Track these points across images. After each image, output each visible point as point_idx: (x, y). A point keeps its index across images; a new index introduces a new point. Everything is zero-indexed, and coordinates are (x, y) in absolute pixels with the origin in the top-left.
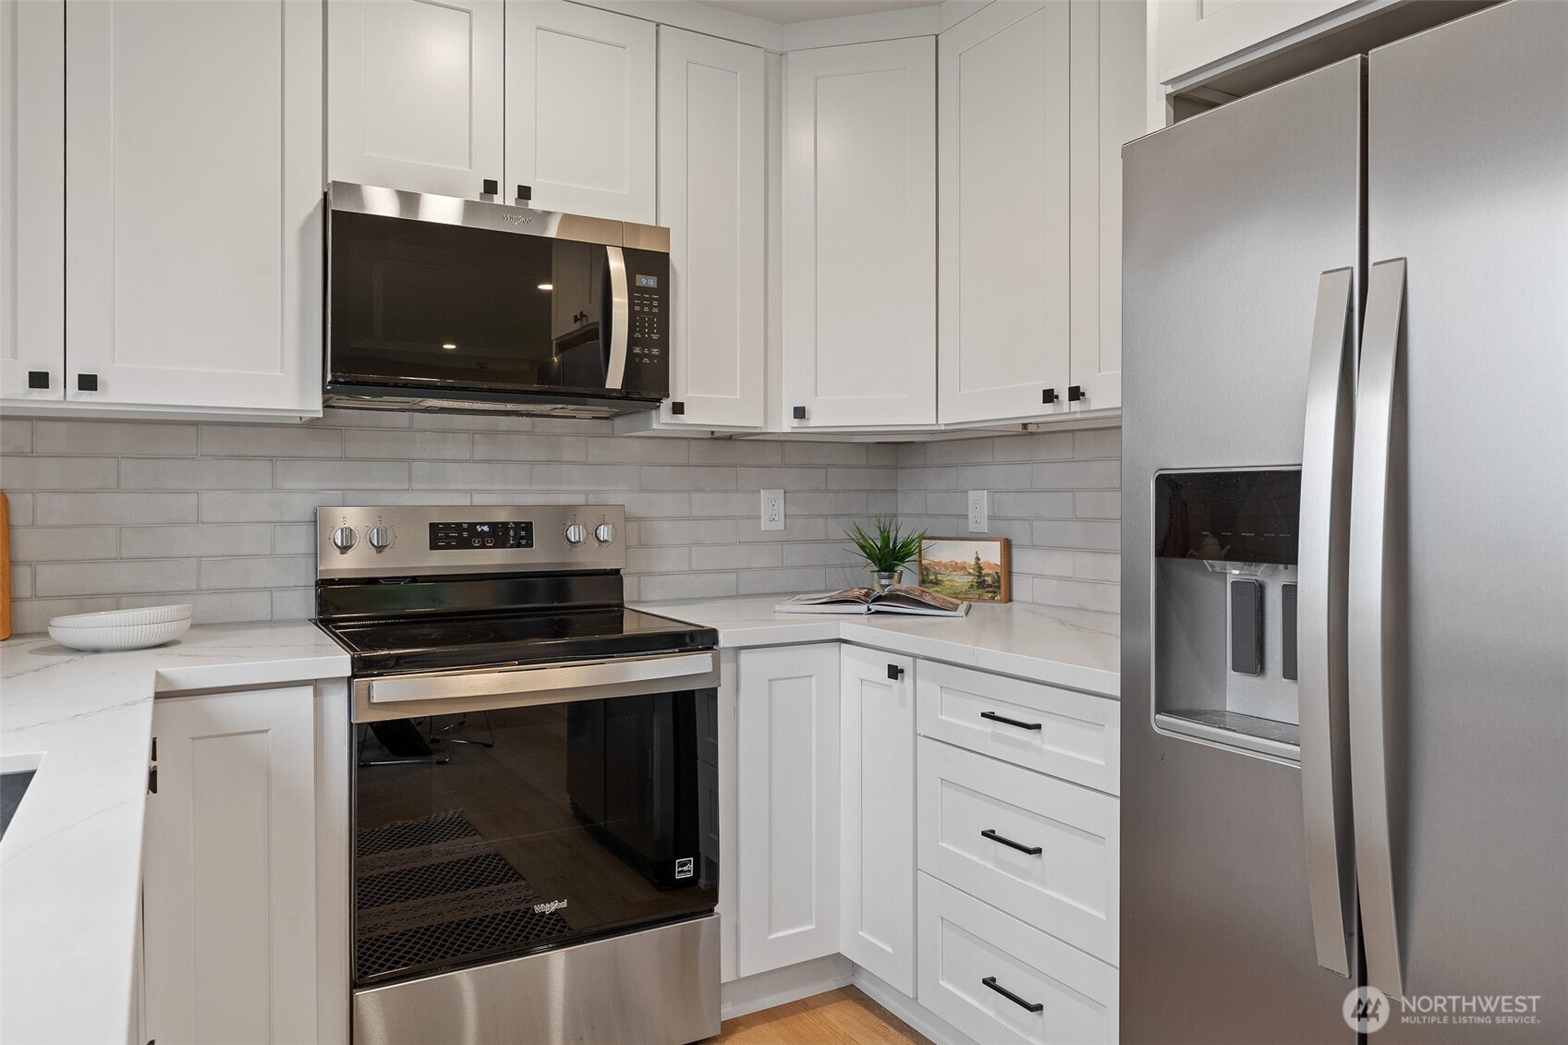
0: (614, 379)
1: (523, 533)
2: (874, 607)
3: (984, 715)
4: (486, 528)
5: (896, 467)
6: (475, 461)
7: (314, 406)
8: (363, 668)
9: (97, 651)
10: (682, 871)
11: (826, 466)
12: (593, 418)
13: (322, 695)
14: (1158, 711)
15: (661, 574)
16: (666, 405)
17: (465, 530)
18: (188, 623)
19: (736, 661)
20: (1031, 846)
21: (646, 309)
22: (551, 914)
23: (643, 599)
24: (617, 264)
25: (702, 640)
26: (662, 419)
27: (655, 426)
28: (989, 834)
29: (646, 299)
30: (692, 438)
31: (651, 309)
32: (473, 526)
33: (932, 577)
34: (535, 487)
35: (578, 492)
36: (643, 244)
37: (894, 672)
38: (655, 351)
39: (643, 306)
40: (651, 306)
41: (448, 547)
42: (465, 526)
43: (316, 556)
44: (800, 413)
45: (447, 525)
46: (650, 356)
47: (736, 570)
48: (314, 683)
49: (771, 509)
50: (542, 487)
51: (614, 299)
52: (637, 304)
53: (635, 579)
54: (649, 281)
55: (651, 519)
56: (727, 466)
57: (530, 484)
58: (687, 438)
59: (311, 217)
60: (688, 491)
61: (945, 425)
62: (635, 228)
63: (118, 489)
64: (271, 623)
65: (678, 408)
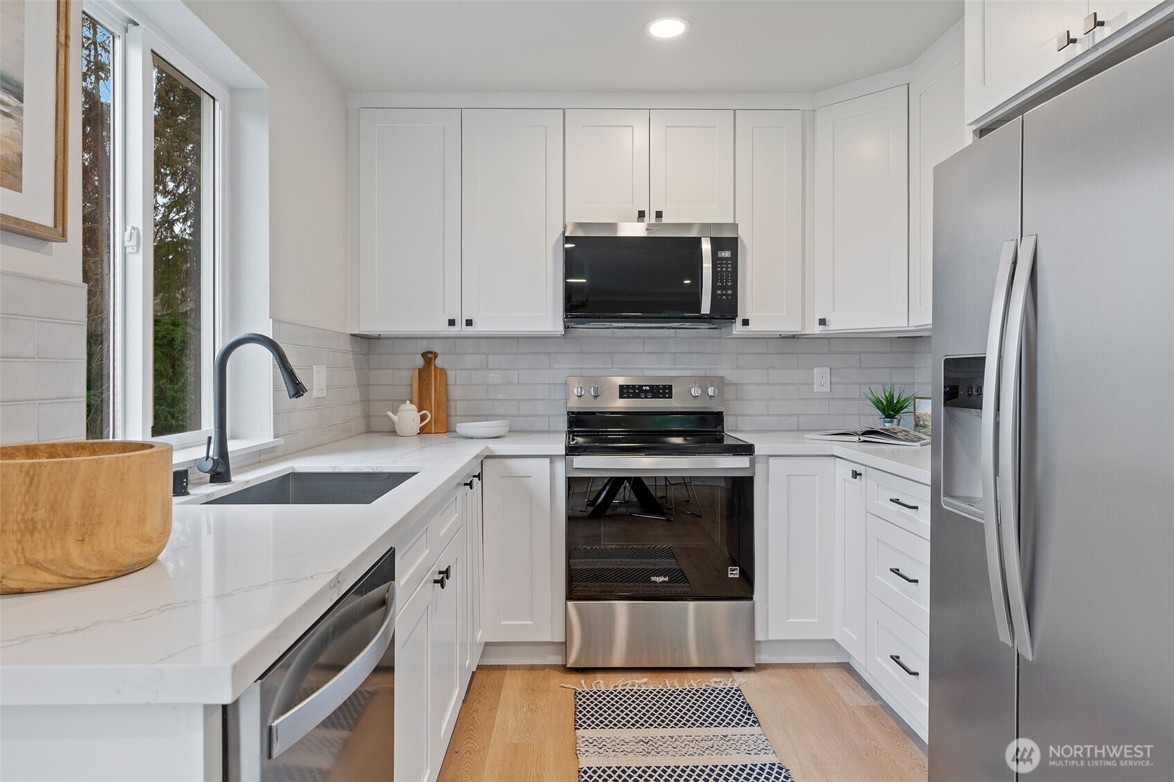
0: (706, 308)
1: (667, 391)
2: (863, 438)
3: (891, 500)
4: (648, 388)
5: (913, 353)
6: (645, 353)
7: (559, 328)
8: (572, 450)
9: (472, 438)
10: (732, 574)
11: (860, 353)
12: (709, 328)
13: (554, 463)
14: (945, 496)
15: (751, 416)
16: (739, 320)
17: (637, 389)
18: (507, 429)
19: (767, 463)
20: (912, 578)
21: (724, 269)
22: (660, 583)
23: (738, 429)
24: (706, 246)
25: (747, 450)
26: (738, 328)
27: (734, 333)
28: (896, 571)
29: (724, 264)
30: (769, 338)
31: (727, 269)
32: (641, 386)
33: (922, 423)
34: (677, 367)
35: (700, 369)
36: (726, 234)
37: (856, 475)
38: (730, 292)
39: (722, 268)
40: (727, 268)
41: (628, 397)
42: (637, 387)
43: (566, 400)
44: (823, 322)
45: (628, 386)
46: (727, 295)
47: (798, 415)
48: (550, 457)
49: (820, 379)
50: (681, 367)
51: (704, 265)
52: (719, 267)
53: (734, 418)
54: (727, 254)
55: (743, 384)
56: (793, 353)
57: (674, 365)
58: (766, 338)
59: (558, 239)
60: (766, 369)
61: (915, 326)
62: (720, 226)
63: (487, 368)
64: (549, 432)
65: (746, 322)
